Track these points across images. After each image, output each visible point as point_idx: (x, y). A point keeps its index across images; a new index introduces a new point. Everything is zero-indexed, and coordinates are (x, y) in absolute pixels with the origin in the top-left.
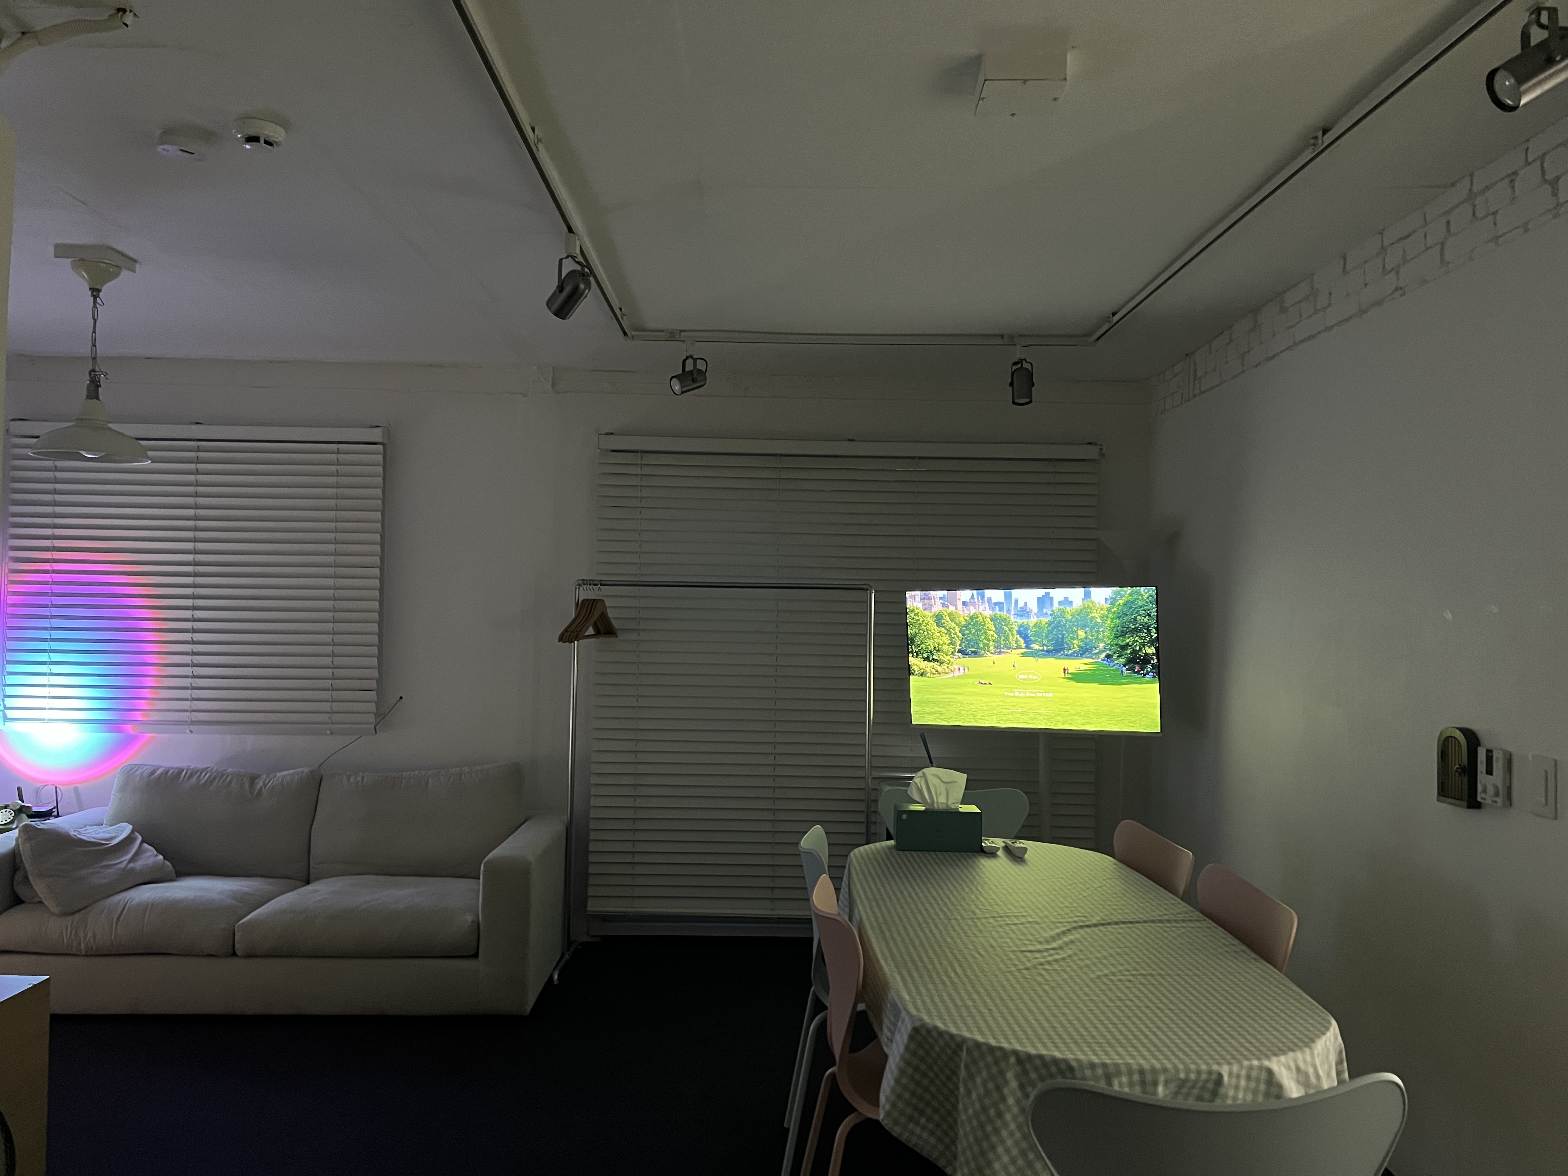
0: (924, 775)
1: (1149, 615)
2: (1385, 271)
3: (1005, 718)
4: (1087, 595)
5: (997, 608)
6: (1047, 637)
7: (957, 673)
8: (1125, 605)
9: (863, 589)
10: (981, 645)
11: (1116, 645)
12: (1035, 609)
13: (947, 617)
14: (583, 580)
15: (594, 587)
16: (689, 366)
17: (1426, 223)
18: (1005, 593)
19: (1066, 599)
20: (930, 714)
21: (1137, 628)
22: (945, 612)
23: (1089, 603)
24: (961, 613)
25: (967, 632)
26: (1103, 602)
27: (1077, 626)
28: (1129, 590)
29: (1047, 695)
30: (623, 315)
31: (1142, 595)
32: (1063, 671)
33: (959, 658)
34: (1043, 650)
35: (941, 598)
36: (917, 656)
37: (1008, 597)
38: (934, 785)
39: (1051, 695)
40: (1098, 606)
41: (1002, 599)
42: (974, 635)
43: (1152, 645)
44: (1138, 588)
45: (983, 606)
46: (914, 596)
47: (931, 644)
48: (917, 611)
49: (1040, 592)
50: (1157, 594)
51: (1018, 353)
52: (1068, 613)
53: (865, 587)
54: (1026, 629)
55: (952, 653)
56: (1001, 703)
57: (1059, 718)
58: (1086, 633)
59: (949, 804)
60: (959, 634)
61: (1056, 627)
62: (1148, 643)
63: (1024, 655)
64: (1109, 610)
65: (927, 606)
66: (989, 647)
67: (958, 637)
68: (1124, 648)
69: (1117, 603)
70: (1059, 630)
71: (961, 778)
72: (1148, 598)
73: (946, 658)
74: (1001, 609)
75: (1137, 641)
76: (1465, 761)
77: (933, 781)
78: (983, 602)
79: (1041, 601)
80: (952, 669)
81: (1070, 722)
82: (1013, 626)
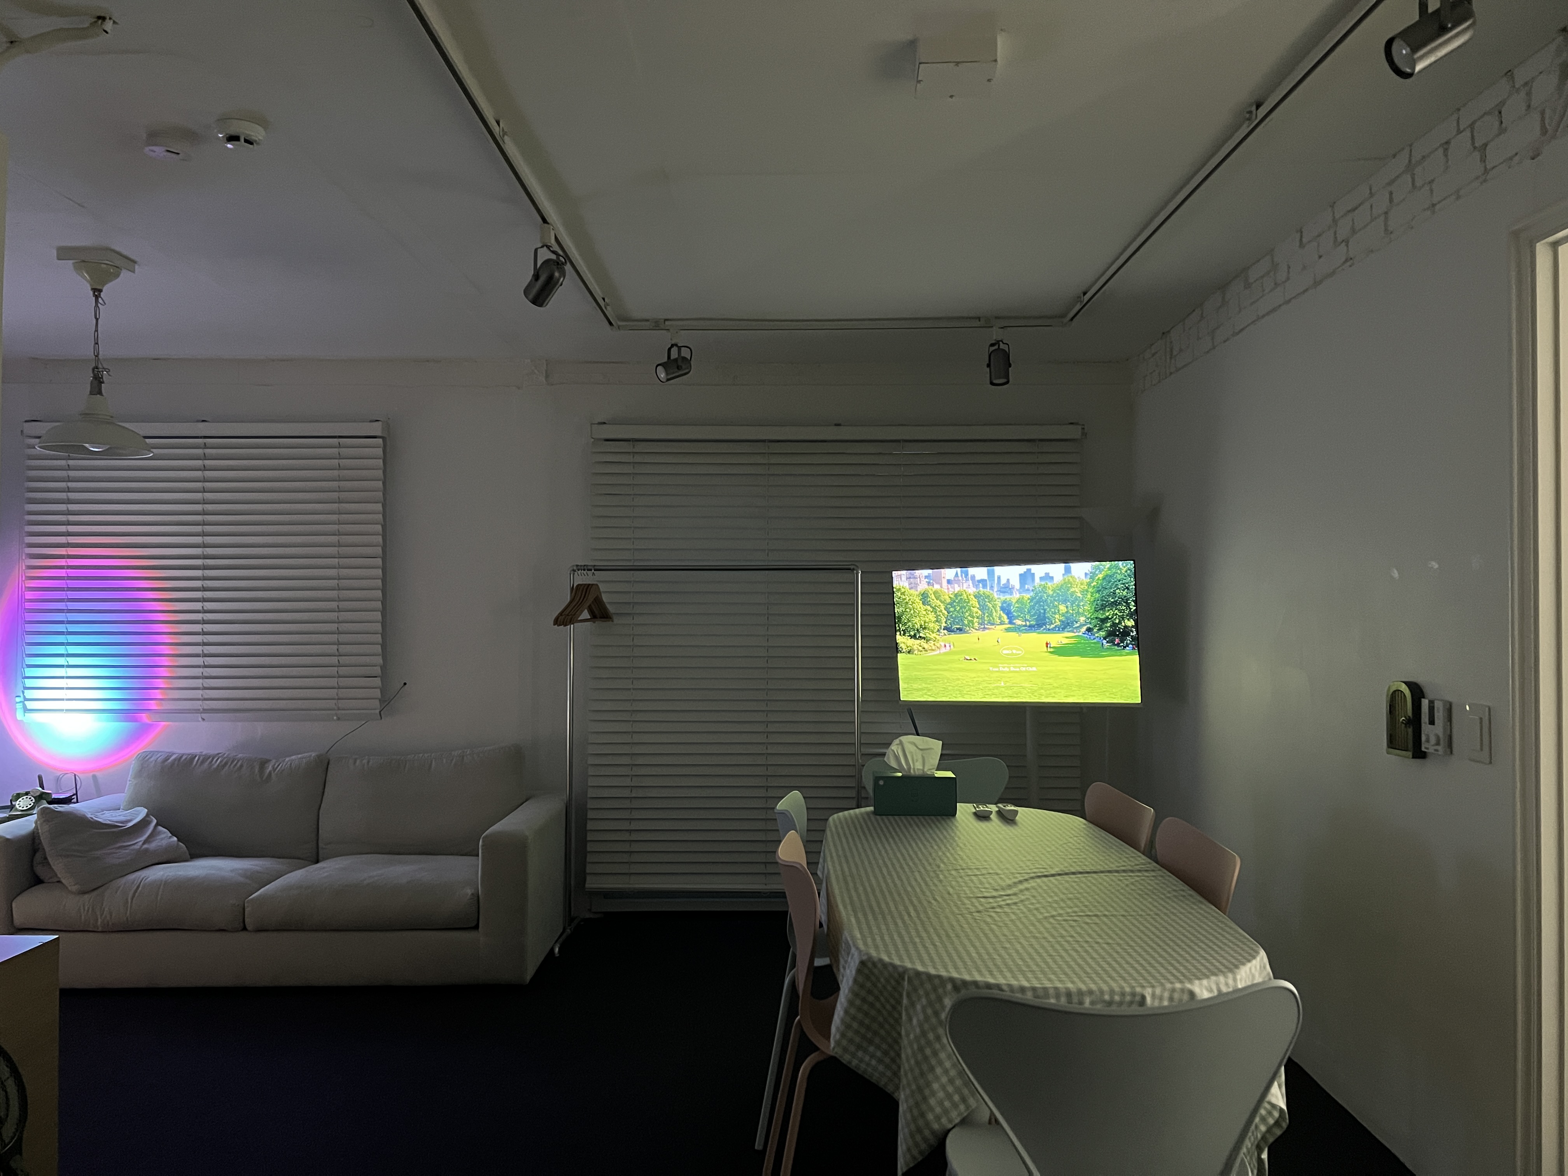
0: (901, 743)
1: (1128, 588)
2: (1336, 244)
3: (990, 693)
4: (1068, 571)
5: (981, 585)
6: (1029, 612)
7: (943, 650)
8: (1104, 579)
9: (850, 570)
10: (966, 622)
11: (1096, 618)
12: (1017, 586)
13: (933, 595)
14: (577, 566)
15: (588, 572)
16: (674, 354)
17: (1372, 195)
18: (988, 570)
19: (1047, 574)
20: (917, 690)
21: (1116, 601)
22: (931, 590)
23: (1070, 578)
24: (946, 591)
25: (952, 609)
26: (1083, 577)
27: (1059, 601)
28: (1108, 564)
29: (1030, 669)
30: (607, 305)
31: (1120, 569)
32: (1045, 645)
33: (945, 635)
34: (1026, 626)
35: (926, 577)
36: (904, 634)
37: (991, 574)
38: (911, 753)
39: (1034, 669)
40: (1078, 581)
41: (986, 577)
42: (958, 612)
43: (1131, 617)
44: (1116, 562)
45: (967, 584)
46: (901, 575)
47: (917, 622)
48: (903, 590)
49: (1022, 569)
50: (1135, 567)
51: (996, 334)
52: (1049, 588)
53: (852, 567)
54: (1009, 605)
55: (938, 630)
56: (987, 679)
57: (1042, 691)
58: (1067, 607)
59: (926, 770)
60: (944, 611)
61: (1038, 602)
62: (1127, 615)
63: (1008, 630)
64: (1089, 584)
65: (913, 585)
66: (973, 624)
67: (943, 614)
68: (1104, 621)
69: (1097, 578)
70: (1041, 606)
71: (937, 745)
72: (1126, 571)
73: (933, 636)
74: (985, 586)
75: (1116, 614)
76: (1410, 713)
77: (909, 748)
78: (967, 580)
79: (1023, 578)
80: (939, 646)
81: (1054, 695)
82: (996, 602)
